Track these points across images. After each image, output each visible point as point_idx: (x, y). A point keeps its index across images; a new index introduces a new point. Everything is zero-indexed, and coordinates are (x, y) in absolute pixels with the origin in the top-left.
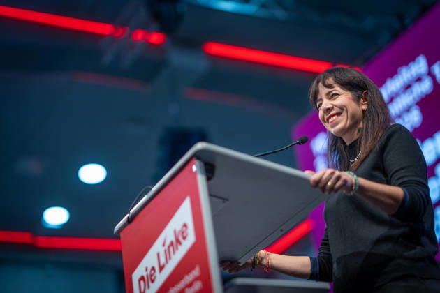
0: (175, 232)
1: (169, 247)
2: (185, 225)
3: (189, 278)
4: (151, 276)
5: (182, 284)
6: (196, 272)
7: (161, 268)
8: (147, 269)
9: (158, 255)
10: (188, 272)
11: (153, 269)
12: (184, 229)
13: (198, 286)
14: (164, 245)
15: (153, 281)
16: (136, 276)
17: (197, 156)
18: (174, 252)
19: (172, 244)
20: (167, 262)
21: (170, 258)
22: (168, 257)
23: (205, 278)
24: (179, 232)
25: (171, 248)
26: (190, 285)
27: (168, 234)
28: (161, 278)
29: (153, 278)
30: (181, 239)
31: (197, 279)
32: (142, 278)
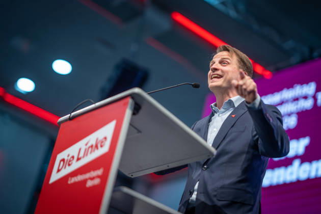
0: (97, 139)
1: (89, 147)
2: (105, 138)
3: (94, 174)
4: (70, 161)
5: (87, 176)
6: (99, 172)
7: (78, 159)
8: (68, 156)
9: (80, 150)
10: (94, 169)
11: (73, 157)
12: (104, 140)
13: (97, 181)
14: (86, 145)
15: (69, 165)
16: (60, 157)
17: (132, 96)
18: (91, 153)
19: (92, 146)
20: (84, 157)
21: (87, 155)
22: (86, 154)
23: (104, 178)
24: (100, 141)
25: (90, 149)
26: (92, 179)
27: (92, 139)
28: (76, 165)
29: (70, 163)
30: (99, 145)
31: (98, 177)
32: (63, 160)
